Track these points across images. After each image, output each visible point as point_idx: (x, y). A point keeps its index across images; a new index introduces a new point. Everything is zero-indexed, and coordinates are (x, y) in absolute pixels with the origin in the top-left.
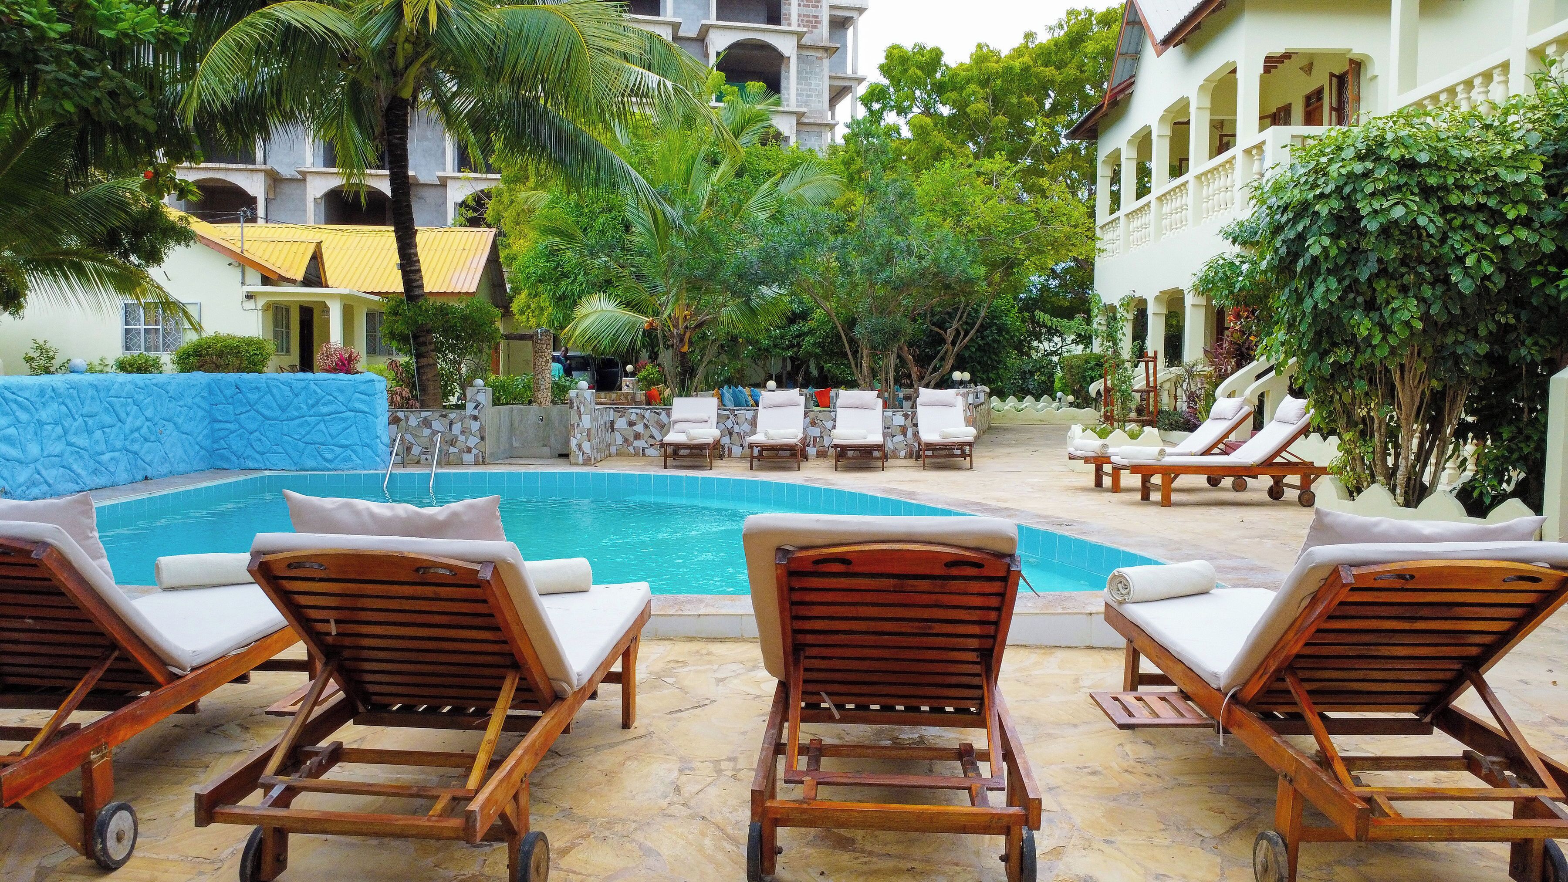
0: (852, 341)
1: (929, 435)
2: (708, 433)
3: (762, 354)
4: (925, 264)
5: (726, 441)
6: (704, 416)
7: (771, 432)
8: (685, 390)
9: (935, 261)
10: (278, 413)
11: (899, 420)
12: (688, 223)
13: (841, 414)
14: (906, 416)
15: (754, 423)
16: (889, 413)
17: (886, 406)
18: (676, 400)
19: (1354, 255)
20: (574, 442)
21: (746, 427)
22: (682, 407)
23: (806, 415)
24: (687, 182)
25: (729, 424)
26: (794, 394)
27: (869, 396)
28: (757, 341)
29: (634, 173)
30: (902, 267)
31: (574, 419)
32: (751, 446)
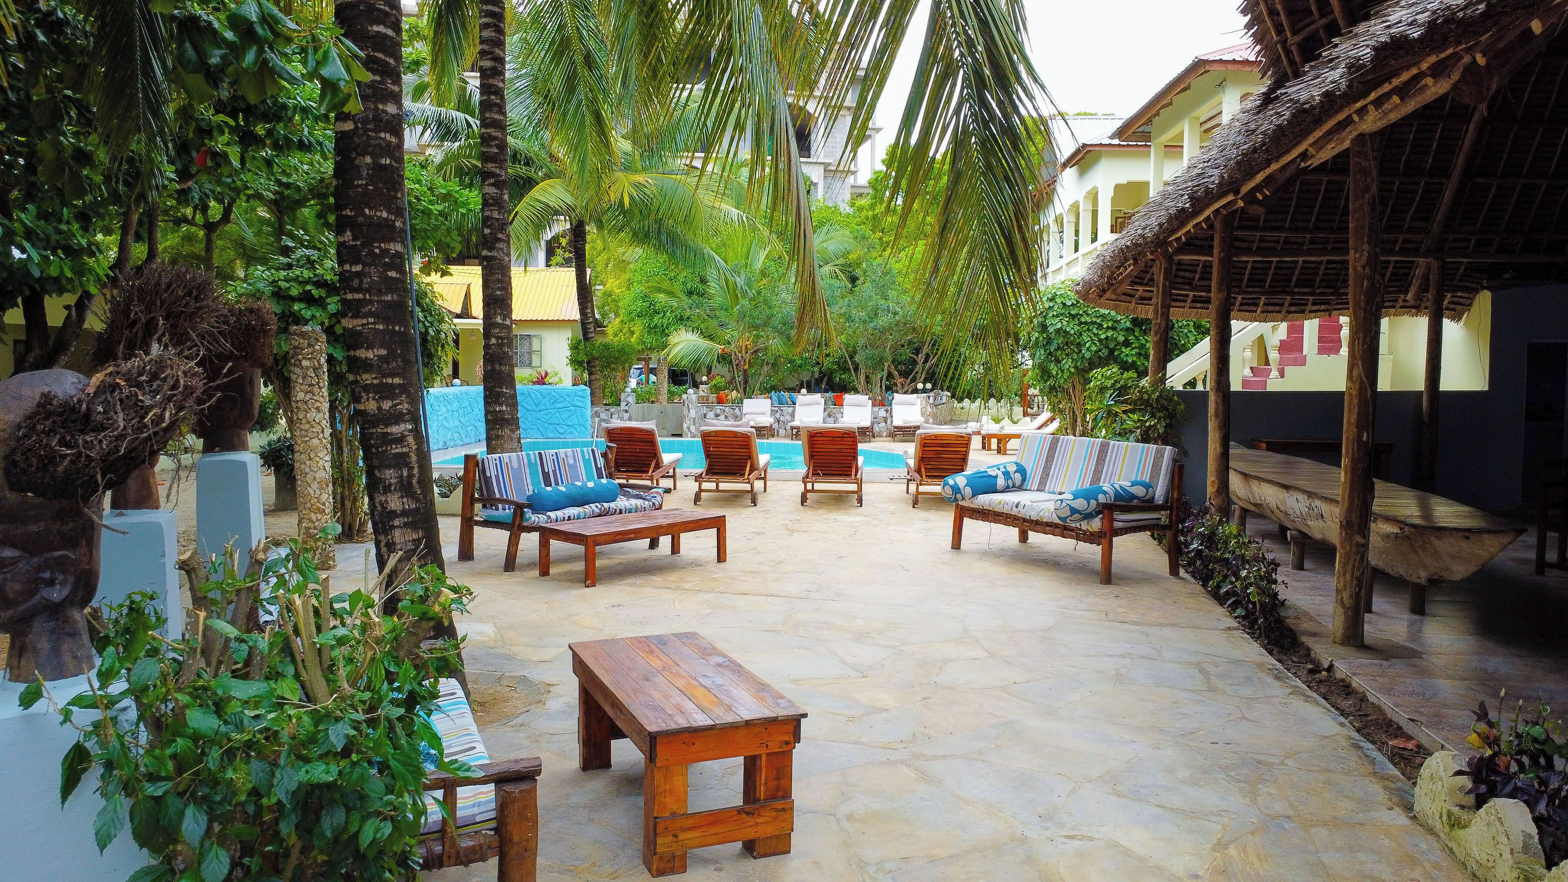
0: (854, 363)
1: (898, 421)
2: (766, 420)
3: (796, 368)
4: (897, 318)
5: (775, 426)
6: (763, 410)
7: (804, 419)
8: (748, 394)
9: (905, 316)
10: (534, 407)
11: (882, 413)
12: (750, 289)
13: (846, 409)
14: (887, 411)
15: (793, 415)
16: (876, 409)
17: (874, 405)
18: (745, 401)
19: (1049, 341)
20: (685, 426)
21: (788, 418)
22: (749, 405)
23: (825, 410)
24: (747, 258)
25: (778, 415)
26: (817, 397)
27: (863, 398)
28: (794, 361)
29: (716, 257)
30: (883, 320)
31: (685, 412)
32: (792, 428)
